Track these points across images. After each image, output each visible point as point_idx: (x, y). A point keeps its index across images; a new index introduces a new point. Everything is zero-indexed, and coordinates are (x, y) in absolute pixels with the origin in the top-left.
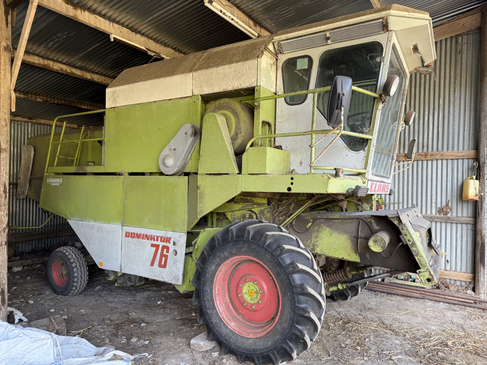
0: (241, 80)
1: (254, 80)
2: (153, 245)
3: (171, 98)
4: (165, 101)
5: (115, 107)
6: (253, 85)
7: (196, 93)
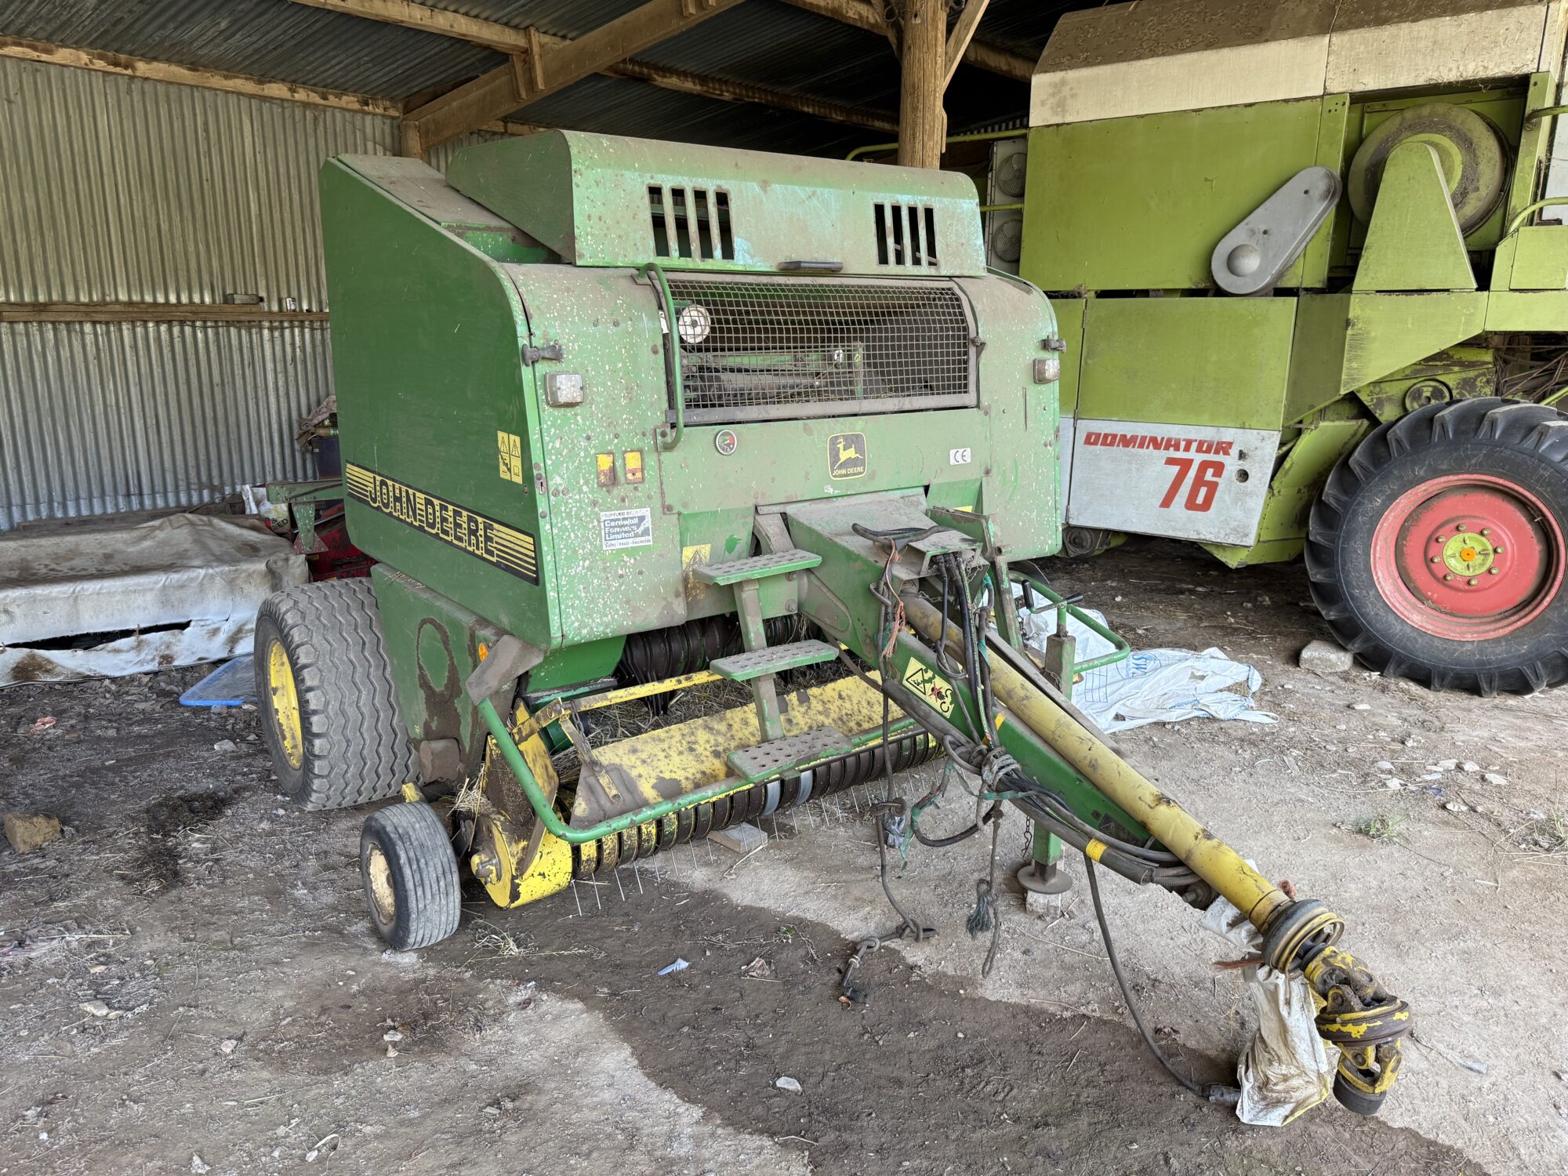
0: (1487, 56)
1: (1530, 57)
2: (1171, 461)
3: (1252, 101)
4: (1234, 109)
5: (1062, 124)
6: (1525, 70)
7: (1334, 88)
